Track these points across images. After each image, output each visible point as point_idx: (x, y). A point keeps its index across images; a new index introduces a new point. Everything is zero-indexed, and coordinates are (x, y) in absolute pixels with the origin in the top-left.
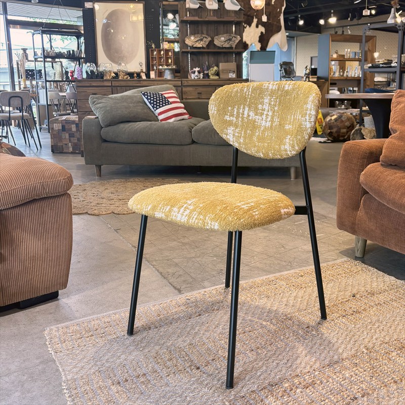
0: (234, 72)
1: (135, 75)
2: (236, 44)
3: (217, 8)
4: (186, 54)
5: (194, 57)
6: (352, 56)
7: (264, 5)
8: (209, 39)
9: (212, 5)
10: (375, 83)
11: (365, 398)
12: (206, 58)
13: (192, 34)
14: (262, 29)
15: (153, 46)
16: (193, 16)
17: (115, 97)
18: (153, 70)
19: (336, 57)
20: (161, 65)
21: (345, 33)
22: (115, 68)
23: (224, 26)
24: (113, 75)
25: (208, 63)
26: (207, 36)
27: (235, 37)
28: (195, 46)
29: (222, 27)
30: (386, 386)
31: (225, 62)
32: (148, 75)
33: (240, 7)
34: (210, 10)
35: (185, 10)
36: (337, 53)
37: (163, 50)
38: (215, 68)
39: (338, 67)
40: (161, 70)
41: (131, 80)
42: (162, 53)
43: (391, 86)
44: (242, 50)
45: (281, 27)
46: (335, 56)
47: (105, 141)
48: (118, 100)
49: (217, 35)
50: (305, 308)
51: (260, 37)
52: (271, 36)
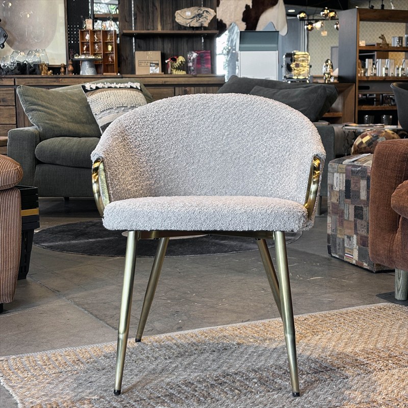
5: (142, 43)
27: (207, 12)
49: (180, 9)
51: (245, 13)
52: (262, 12)
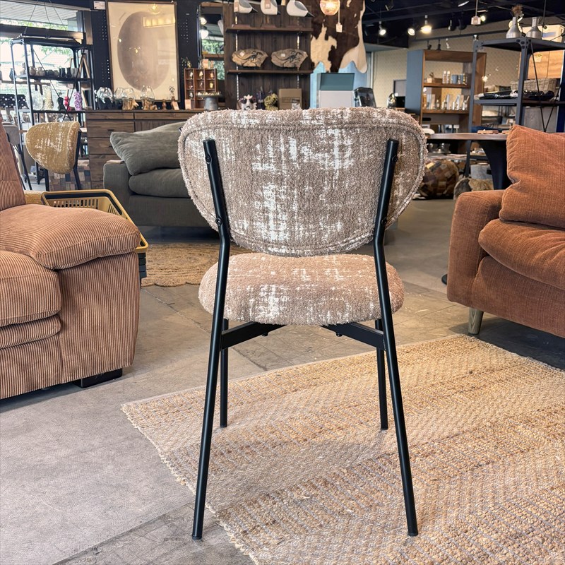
0: (299, 101)
1: (165, 104)
2: (301, 62)
3: (276, 13)
4: (232, 76)
5: (245, 81)
6: (452, 81)
7: (338, 8)
8: (265, 55)
9: (270, 8)
10: (483, 119)
11: (490, 465)
12: (260, 81)
13: (241, 48)
14: (332, 42)
15: (189, 65)
16: (243, 23)
17: (145, 135)
18: (189, 98)
19: (431, 82)
20: (199, 91)
21: (442, 48)
22: (138, 95)
23: (284, 38)
24: (135, 104)
25: (263, 88)
26: (262, 52)
27: (300, 53)
28: (245, 65)
29: (282, 39)
30: (512, 455)
31: (287, 88)
32: (182, 105)
33: (307, 12)
34: (266, 15)
35: (231, 15)
36: (432, 76)
37: (203, 70)
38: (274, 96)
39: (434, 96)
40: (200, 98)
41: (159, 111)
42: (201, 74)
43: (503, 124)
44: (309, 71)
45: (359, 39)
46: (429, 80)
47: (134, 194)
48: (148, 138)
49: (276, 51)
50: (415, 384)
51: (330, 53)
52: (345, 53)
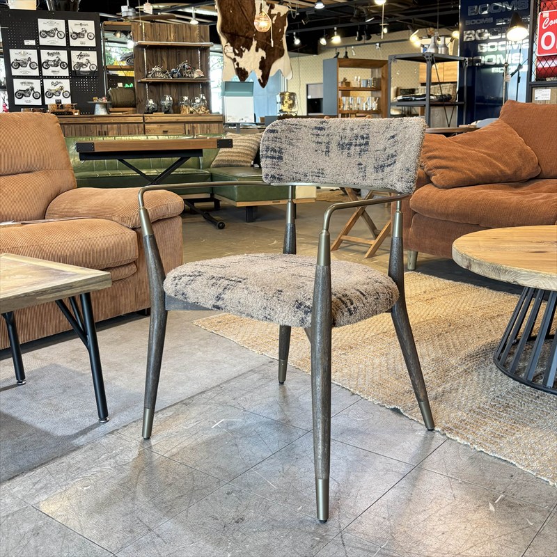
6: (363, 85)
7: (270, 26)
45: (284, 50)
51: (261, 63)
52: (273, 62)
